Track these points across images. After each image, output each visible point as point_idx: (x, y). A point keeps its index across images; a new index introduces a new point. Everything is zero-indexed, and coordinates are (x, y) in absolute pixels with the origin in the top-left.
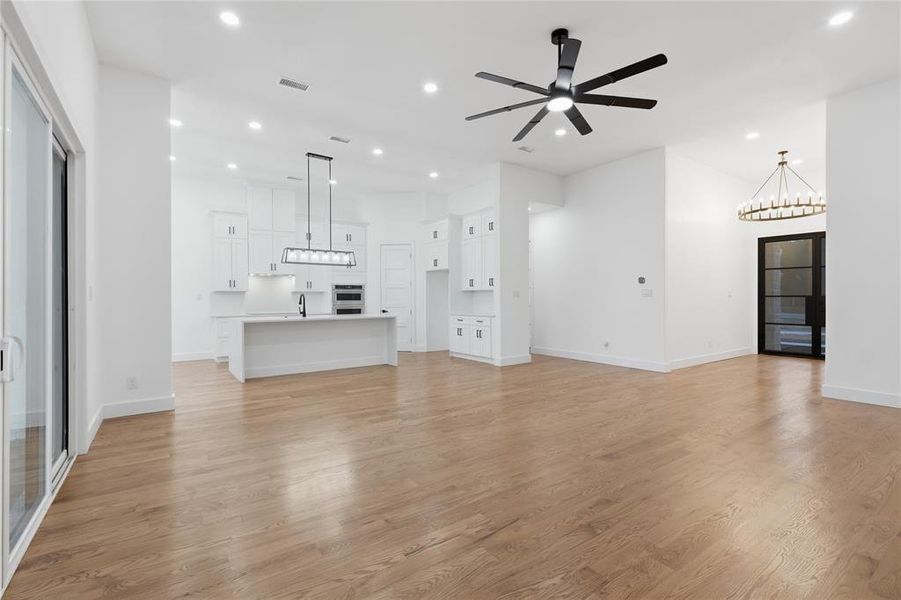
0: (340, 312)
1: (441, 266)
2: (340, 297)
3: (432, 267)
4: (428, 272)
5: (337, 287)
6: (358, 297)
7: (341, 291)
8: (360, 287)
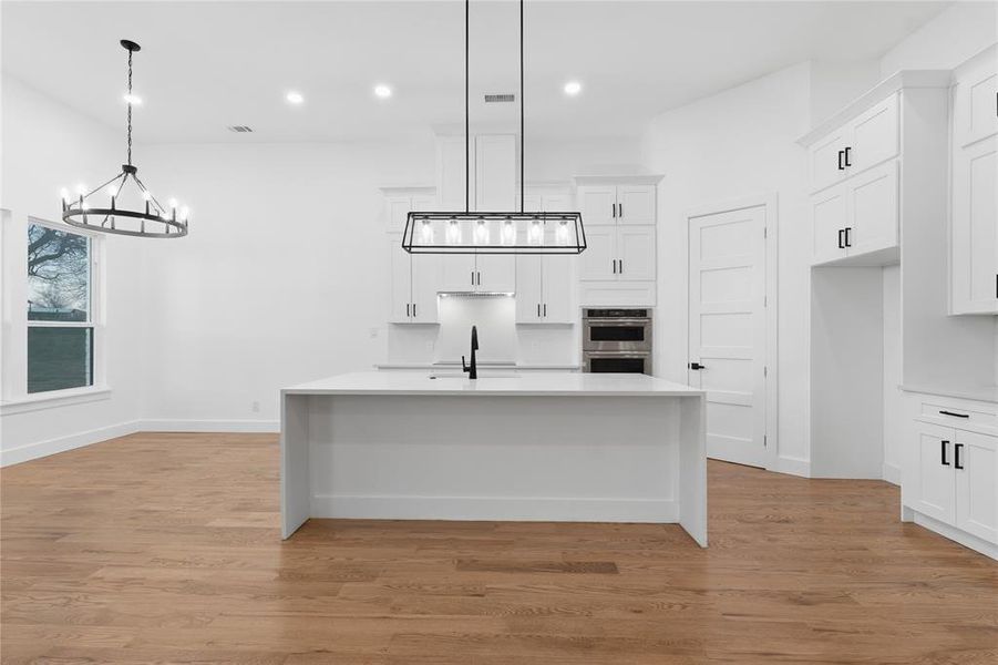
0: (598, 366)
1: (859, 247)
2: (597, 334)
3: (836, 254)
4: (817, 269)
5: (591, 313)
6: (637, 335)
7: (602, 322)
8: (643, 313)
